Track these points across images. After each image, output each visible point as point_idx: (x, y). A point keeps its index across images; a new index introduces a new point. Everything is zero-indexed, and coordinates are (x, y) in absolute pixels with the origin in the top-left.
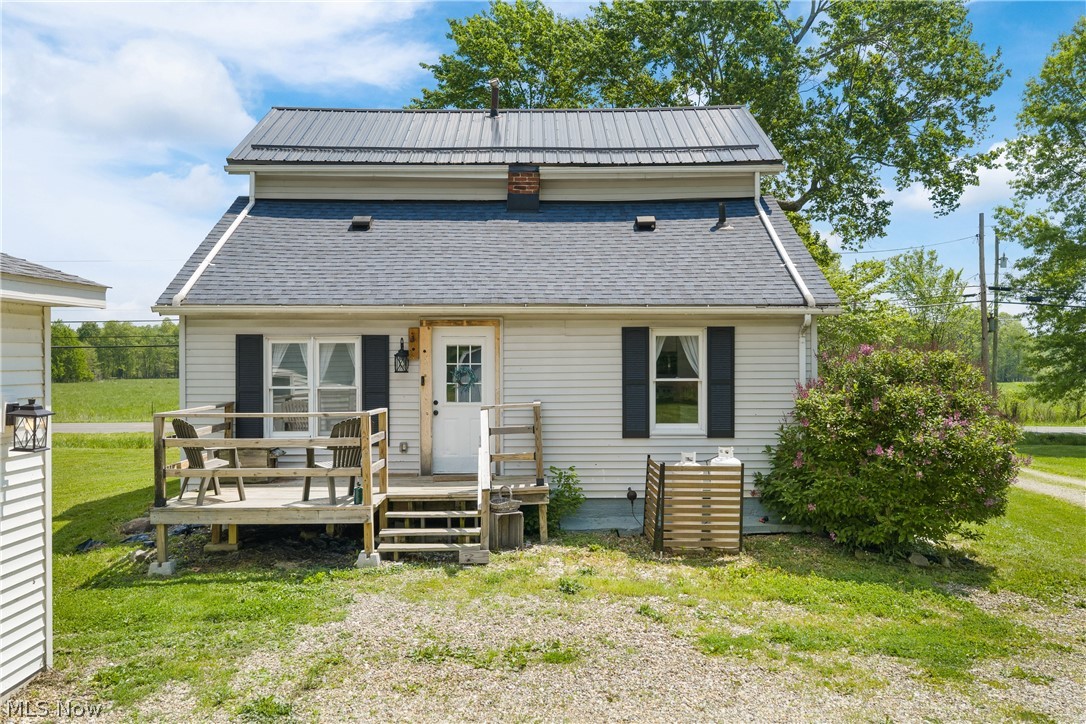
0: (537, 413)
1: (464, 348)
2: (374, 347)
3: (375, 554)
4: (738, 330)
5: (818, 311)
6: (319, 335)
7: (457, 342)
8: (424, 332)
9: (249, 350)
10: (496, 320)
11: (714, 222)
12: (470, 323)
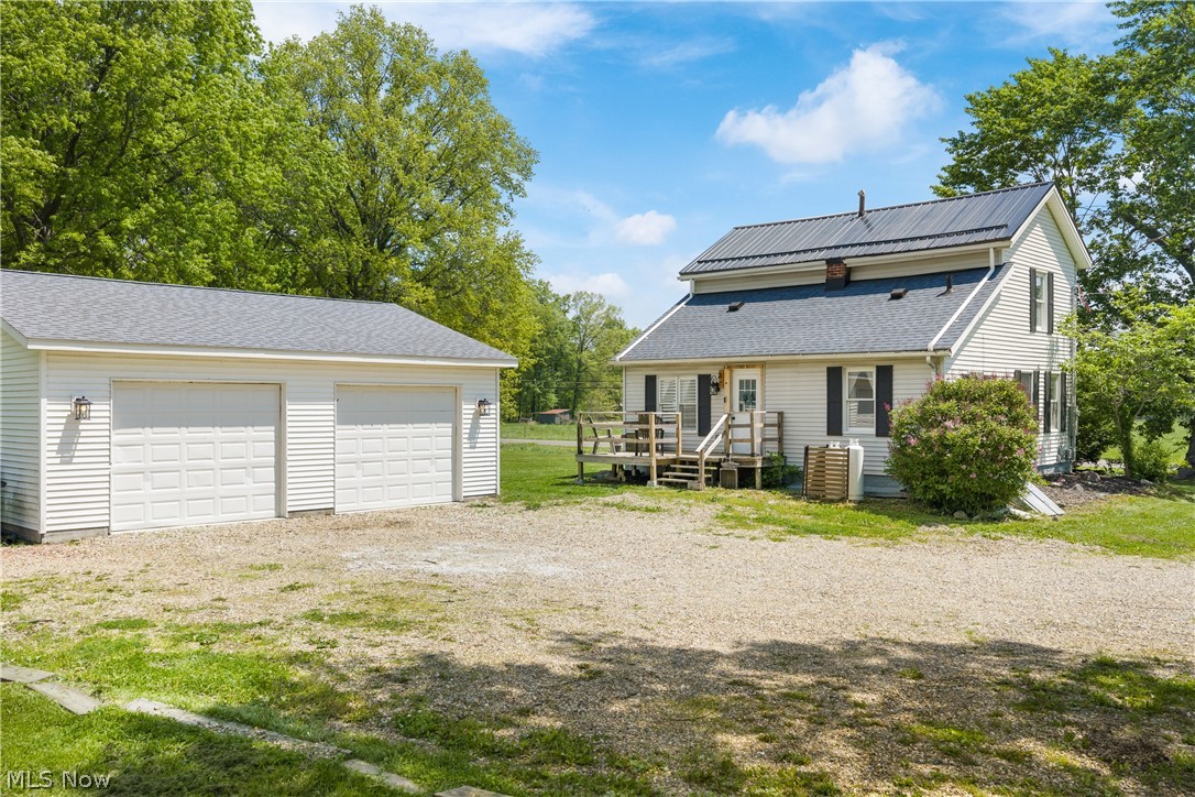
0: (781, 414)
1: (748, 381)
2: (704, 380)
3: (655, 482)
4: (895, 367)
5: (934, 354)
6: (682, 375)
7: (745, 378)
8: (727, 372)
9: (651, 382)
10: (763, 365)
11: (944, 289)
12: (748, 367)
